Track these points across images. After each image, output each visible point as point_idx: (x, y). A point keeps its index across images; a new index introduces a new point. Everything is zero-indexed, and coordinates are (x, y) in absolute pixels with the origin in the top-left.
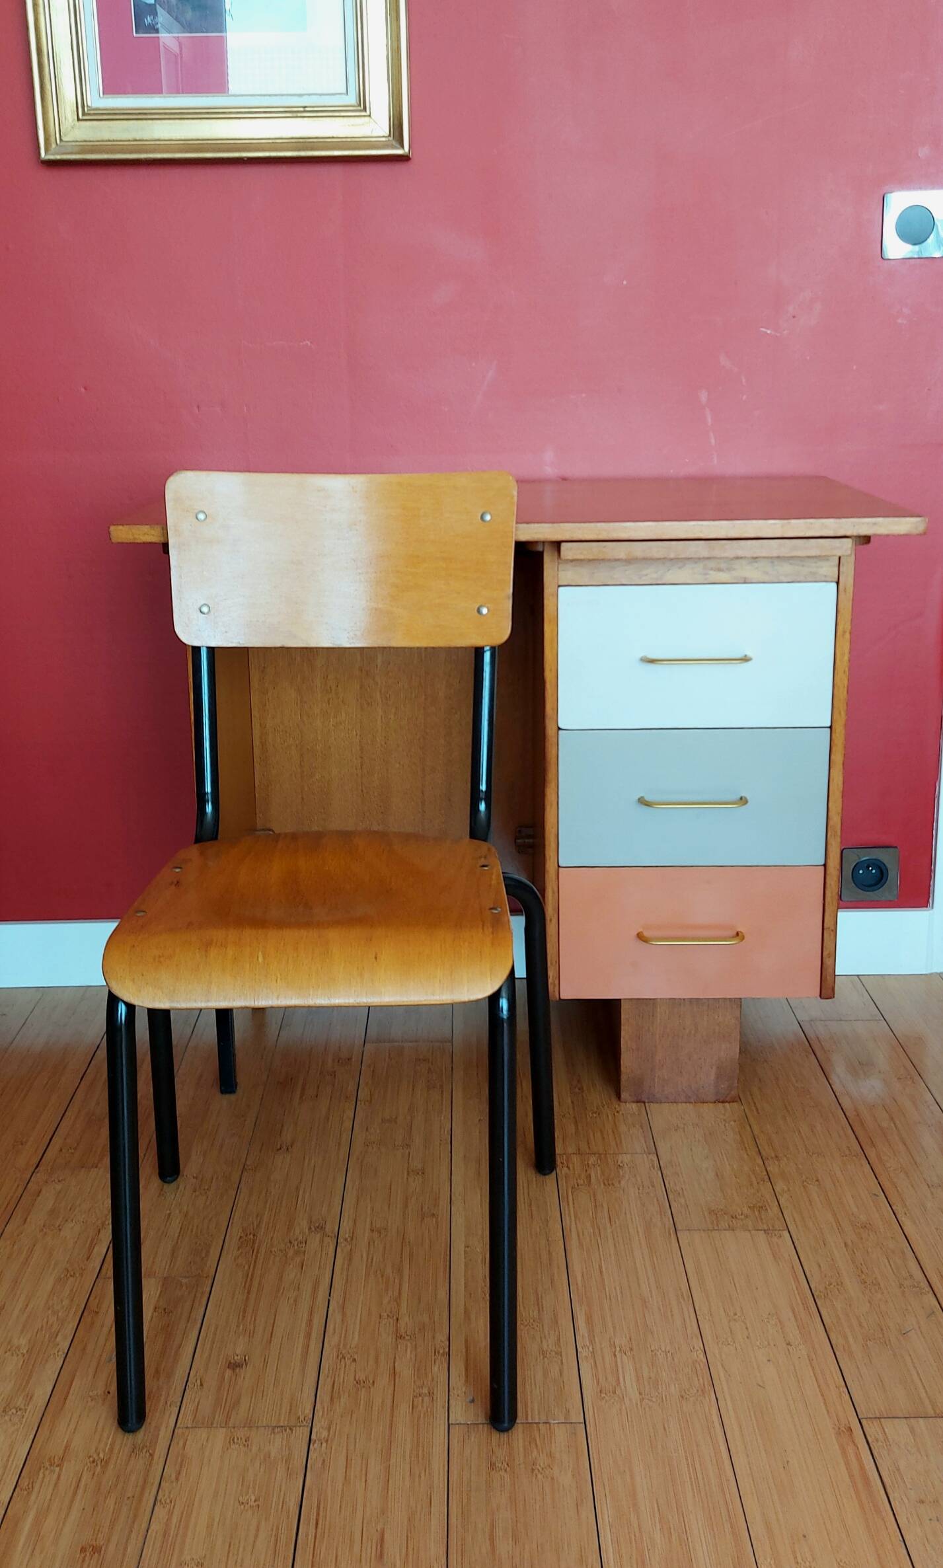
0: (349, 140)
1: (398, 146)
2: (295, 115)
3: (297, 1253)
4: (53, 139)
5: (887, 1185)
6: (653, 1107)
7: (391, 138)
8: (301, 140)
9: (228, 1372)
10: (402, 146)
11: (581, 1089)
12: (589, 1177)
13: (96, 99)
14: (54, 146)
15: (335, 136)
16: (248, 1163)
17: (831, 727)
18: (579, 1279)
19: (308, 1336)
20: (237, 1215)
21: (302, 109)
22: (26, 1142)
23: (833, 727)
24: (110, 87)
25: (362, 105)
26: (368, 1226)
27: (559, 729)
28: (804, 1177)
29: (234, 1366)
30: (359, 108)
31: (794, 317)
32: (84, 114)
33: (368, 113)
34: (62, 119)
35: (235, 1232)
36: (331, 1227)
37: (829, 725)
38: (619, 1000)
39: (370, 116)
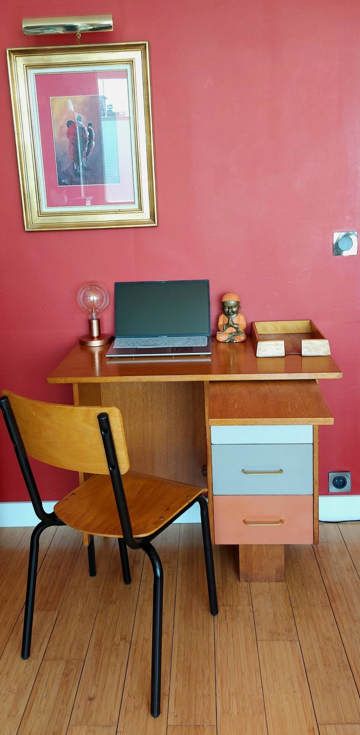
0: (135, 221)
1: (153, 222)
2: (116, 213)
3: (116, 649)
4: (29, 223)
5: (338, 619)
6: (253, 584)
7: (151, 220)
8: (118, 221)
9: (89, 702)
10: (155, 223)
11: (226, 575)
12: (226, 616)
13: (45, 209)
14: (30, 226)
15: (131, 219)
16: (99, 608)
17: (313, 444)
18: (219, 661)
19: (118, 687)
20: (94, 633)
21: (118, 211)
22: (18, 598)
23: (314, 444)
24: (50, 204)
25: (141, 208)
26: (142, 638)
27: (212, 444)
28: (307, 616)
29: (91, 699)
30: (139, 210)
31: (301, 277)
32: (40, 214)
33: (142, 211)
34: (33, 216)
35: (93, 640)
36: (129, 638)
37: (312, 443)
38: (238, 545)
39: (143, 212)
